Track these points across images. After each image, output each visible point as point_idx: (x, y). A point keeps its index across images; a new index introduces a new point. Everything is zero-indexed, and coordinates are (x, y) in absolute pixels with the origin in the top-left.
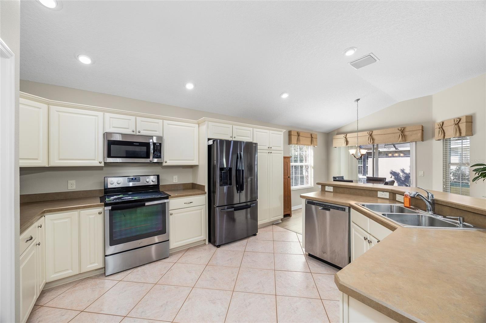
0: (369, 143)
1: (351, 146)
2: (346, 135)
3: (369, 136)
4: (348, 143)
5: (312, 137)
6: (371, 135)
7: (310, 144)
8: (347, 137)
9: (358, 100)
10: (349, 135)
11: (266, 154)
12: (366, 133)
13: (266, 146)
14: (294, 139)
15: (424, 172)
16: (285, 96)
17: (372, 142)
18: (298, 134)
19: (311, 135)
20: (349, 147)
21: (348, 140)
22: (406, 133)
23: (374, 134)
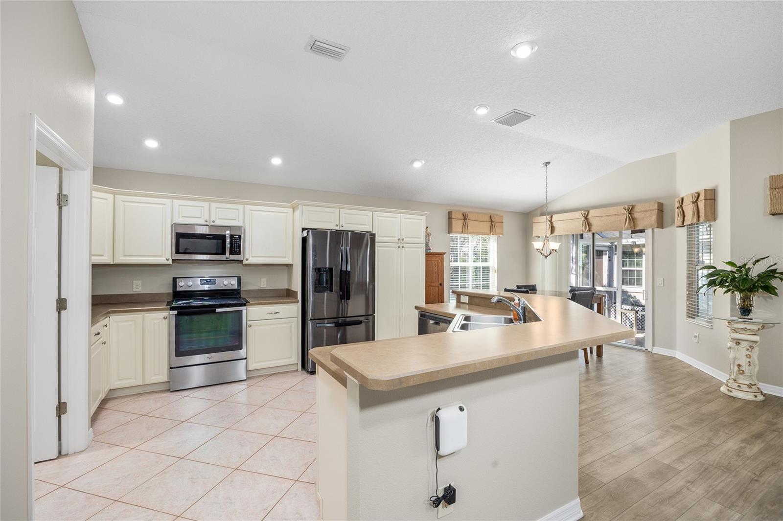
0: (584, 230)
1: (559, 236)
2: (552, 217)
3: (583, 219)
4: (554, 230)
5: (492, 221)
6: (586, 217)
7: (489, 232)
8: (553, 220)
9: (547, 163)
10: (555, 217)
11: (394, 249)
12: (579, 215)
13: (394, 237)
14: (457, 224)
15: (664, 279)
16: (417, 165)
17: (587, 228)
18: (465, 217)
19: (491, 217)
20: (556, 236)
21: (555, 224)
22: (636, 215)
23: (590, 215)
